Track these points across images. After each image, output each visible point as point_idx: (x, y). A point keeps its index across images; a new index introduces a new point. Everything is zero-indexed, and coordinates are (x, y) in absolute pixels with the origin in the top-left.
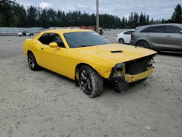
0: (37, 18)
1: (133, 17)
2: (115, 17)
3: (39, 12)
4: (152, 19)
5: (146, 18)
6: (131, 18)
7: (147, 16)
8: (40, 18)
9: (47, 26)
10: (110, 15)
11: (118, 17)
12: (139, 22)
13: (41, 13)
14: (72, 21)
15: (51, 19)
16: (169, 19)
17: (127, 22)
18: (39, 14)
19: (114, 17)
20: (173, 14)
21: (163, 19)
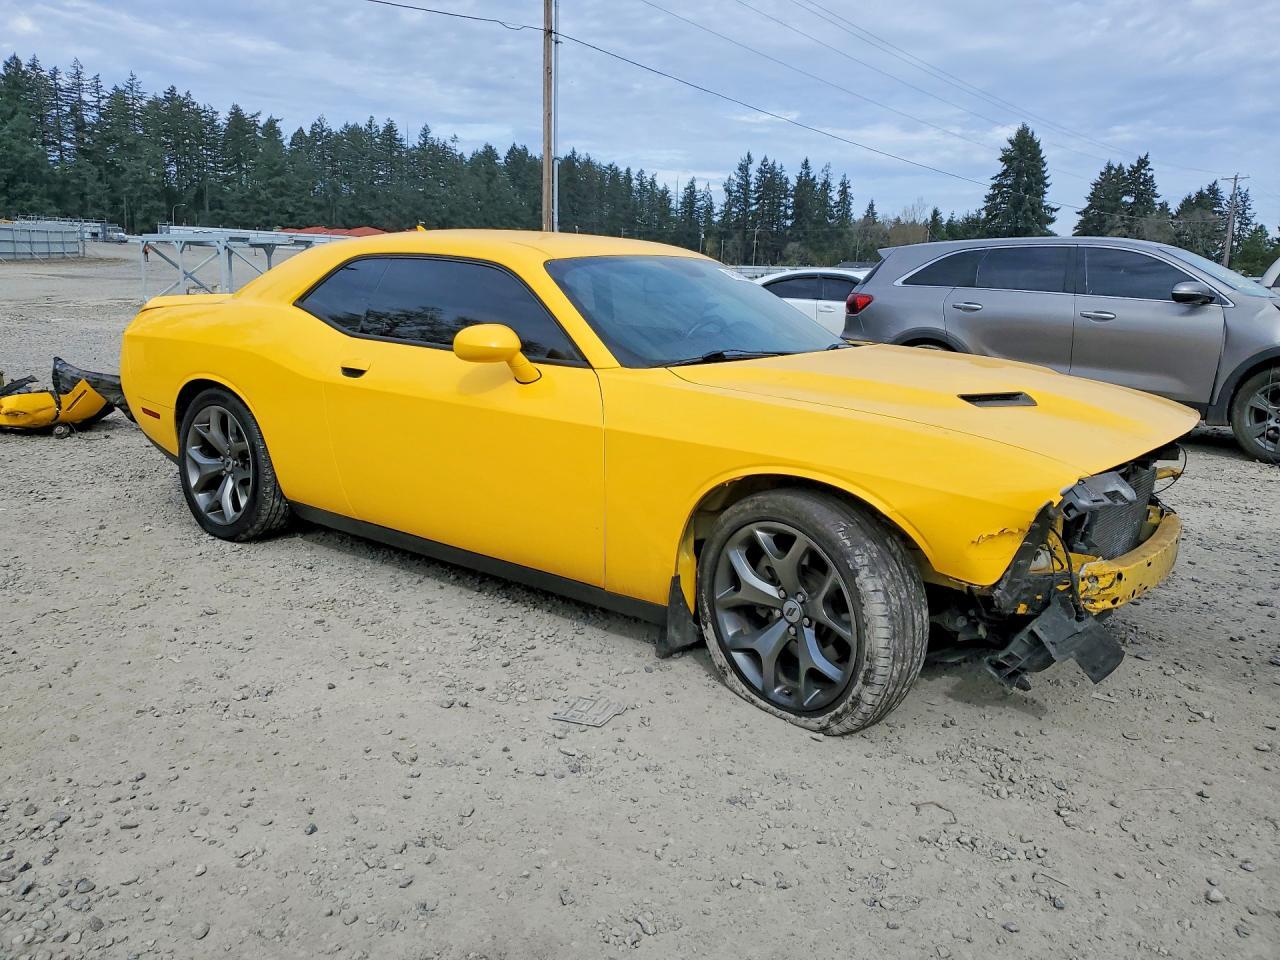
0: (62, 149)
1: (752, 187)
2: (635, 183)
3: (74, 110)
4: (871, 206)
5: (835, 196)
6: (739, 194)
7: (839, 188)
8: (83, 152)
9: (139, 215)
10: (605, 164)
11: (653, 183)
12: (789, 223)
13: (90, 117)
14: (336, 190)
15: (173, 169)
16: (973, 212)
17: (716, 219)
18: (80, 126)
19: (628, 179)
20: (994, 187)
21: (936, 213)
